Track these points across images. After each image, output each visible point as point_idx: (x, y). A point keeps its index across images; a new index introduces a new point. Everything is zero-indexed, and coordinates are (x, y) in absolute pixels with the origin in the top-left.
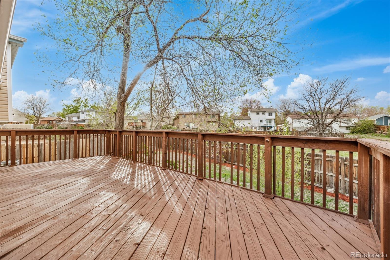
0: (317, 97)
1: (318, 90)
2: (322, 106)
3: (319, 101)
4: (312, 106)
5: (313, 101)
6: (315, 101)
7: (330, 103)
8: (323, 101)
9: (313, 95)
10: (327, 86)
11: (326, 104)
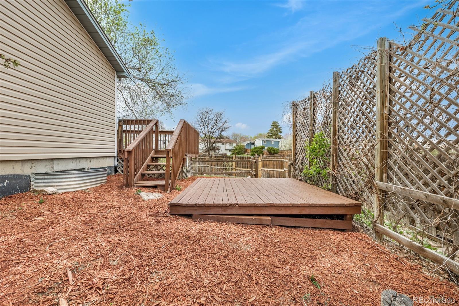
0: (206, 123)
1: (207, 118)
2: (210, 130)
3: (208, 126)
4: (203, 129)
5: (204, 125)
6: (205, 126)
7: (214, 128)
8: (210, 126)
9: (204, 121)
10: (212, 116)
11: (212, 129)
